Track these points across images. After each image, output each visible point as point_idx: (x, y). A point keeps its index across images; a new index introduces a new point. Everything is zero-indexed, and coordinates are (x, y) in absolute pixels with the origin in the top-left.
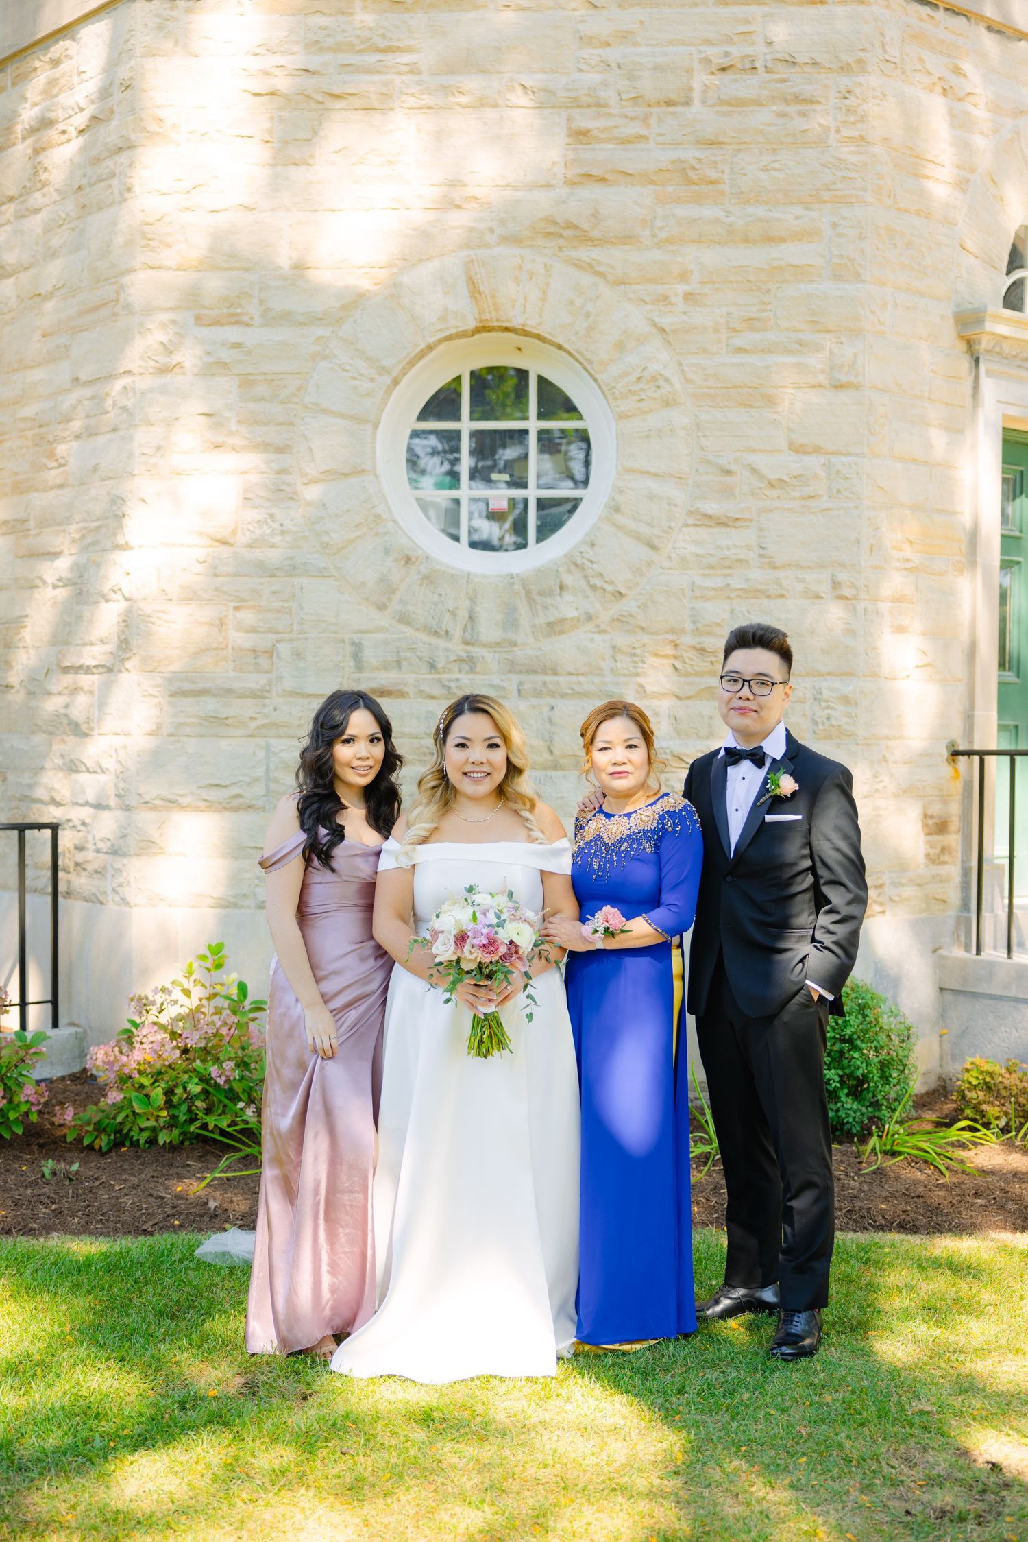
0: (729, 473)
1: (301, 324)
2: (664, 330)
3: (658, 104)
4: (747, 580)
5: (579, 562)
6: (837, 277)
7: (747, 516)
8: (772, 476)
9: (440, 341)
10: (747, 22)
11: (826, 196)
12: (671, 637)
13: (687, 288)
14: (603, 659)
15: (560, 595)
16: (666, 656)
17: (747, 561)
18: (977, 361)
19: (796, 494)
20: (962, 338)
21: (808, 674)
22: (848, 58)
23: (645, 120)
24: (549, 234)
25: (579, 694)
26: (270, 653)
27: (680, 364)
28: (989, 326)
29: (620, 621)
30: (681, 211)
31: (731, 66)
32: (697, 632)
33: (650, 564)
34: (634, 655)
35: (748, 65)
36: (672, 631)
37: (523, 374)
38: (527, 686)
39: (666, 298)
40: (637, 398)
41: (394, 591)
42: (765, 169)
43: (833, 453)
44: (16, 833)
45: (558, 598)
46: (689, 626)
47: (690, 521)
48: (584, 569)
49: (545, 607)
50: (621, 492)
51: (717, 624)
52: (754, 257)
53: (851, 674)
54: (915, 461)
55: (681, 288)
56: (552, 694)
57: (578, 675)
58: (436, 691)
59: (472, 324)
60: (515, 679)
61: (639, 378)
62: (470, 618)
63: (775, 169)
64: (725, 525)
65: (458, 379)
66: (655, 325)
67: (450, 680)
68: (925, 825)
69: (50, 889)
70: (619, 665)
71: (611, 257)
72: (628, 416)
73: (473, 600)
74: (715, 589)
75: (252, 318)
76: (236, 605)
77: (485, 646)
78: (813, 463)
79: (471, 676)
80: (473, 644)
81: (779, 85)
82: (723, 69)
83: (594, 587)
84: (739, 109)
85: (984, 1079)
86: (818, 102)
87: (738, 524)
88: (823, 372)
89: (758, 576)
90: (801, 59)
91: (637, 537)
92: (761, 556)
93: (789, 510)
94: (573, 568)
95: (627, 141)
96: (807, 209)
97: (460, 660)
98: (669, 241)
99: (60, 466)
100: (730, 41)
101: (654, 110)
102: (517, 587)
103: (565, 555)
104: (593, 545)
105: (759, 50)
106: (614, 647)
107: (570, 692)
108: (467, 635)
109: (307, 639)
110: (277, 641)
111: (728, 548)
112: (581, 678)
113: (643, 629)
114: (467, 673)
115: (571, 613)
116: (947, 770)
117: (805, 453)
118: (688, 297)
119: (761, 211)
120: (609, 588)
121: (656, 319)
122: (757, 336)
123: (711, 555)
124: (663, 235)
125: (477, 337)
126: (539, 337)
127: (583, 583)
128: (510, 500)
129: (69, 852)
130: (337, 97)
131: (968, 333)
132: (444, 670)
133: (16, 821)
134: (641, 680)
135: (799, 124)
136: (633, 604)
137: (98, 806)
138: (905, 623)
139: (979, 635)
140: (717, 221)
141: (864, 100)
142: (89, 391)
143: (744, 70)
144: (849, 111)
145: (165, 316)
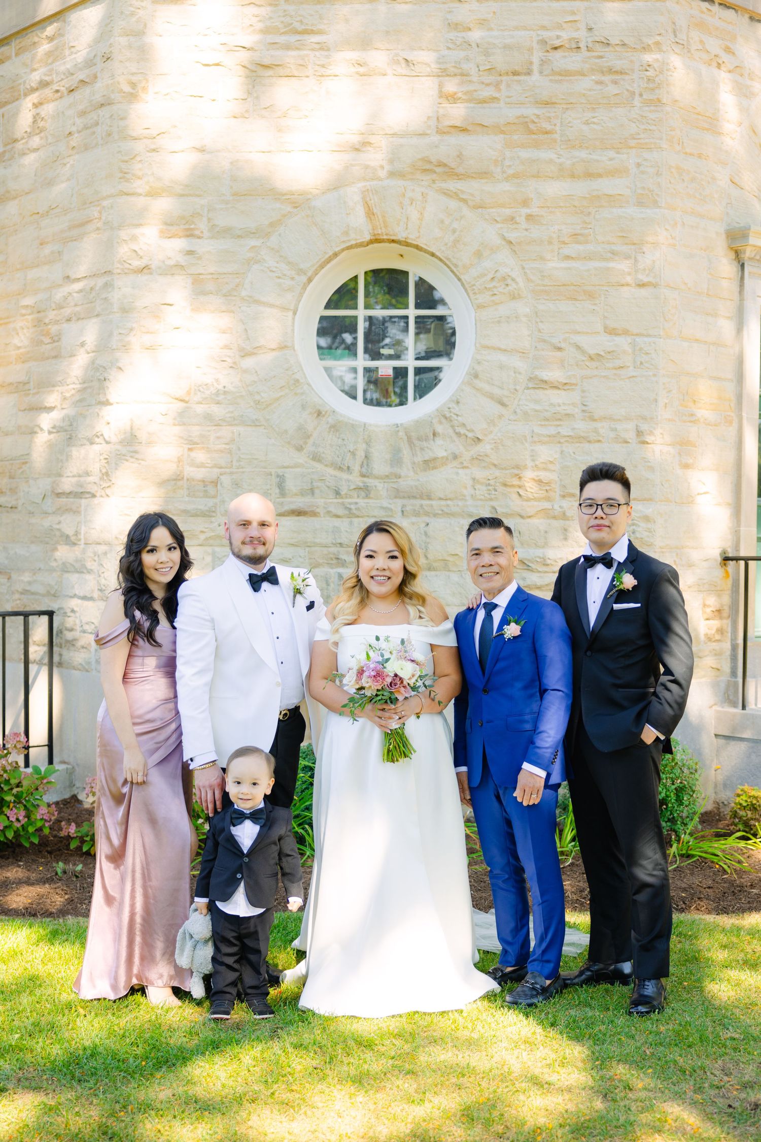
0: (559, 349)
1: (239, 236)
2: (511, 243)
3: (507, 74)
4: (573, 429)
5: (448, 415)
6: (640, 204)
7: (574, 381)
8: (592, 352)
9: (343, 250)
10: (573, 13)
11: (633, 143)
12: (516, 472)
13: (528, 211)
14: (466, 488)
15: (434, 440)
16: (513, 486)
17: (573, 416)
18: (743, 266)
19: (610, 365)
20: (732, 249)
22: (648, 41)
23: (497, 85)
24: (425, 170)
25: (447, 514)
26: (215, 483)
27: (523, 268)
28: (752, 240)
29: (478, 459)
30: (524, 154)
31: (561, 46)
32: (536, 468)
33: (501, 416)
34: (489, 485)
35: (574, 46)
36: (517, 467)
37: (405, 275)
38: (408, 508)
39: (513, 219)
40: (491, 293)
41: (309, 437)
42: (587, 123)
43: (637, 335)
44: (22, 617)
45: (432, 442)
46: (529, 464)
47: (531, 385)
48: (451, 421)
49: (422, 449)
50: (479, 363)
51: (551, 462)
52: (580, 188)
53: (651, 500)
54: (697, 340)
55: (525, 211)
56: (427, 514)
57: (446, 500)
58: (340, 512)
59: (368, 237)
60: (399, 502)
61: (493, 278)
62: (366, 457)
63: (594, 123)
64: (557, 388)
65: (356, 277)
66: (504, 238)
67: (350, 504)
68: (704, 613)
69: (47, 661)
70: (477, 492)
71: (472, 188)
72: (485, 307)
73: (368, 443)
74: (550, 436)
75: (202, 232)
76: (190, 447)
77: (377, 478)
78: (623, 342)
79: (366, 501)
80: (368, 477)
81: (597, 61)
82: (556, 48)
83: (459, 434)
84: (567, 78)
85: (751, 802)
86: (626, 73)
87: (566, 387)
88: (629, 274)
89: (582, 426)
90: (613, 41)
92: (583, 411)
93: (604, 377)
94: (443, 420)
95: (483, 101)
96: (618, 153)
97: (358, 488)
98: (516, 176)
99: (54, 341)
100: (560, 27)
101: (504, 78)
102: (401, 434)
103: (437, 410)
104: (458, 402)
105: (582, 34)
106: (474, 479)
107: (440, 512)
108: (364, 470)
109: (243, 472)
110: (221, 474)
111: (559, 406)
112: (449, 502)
113: (495, 465)
114: (363, 498)
115: (441, 453)
116: (719, 572)
117: (617, 335)
118: (529, 217)
119: (583, 154)
120: (470, 435)
121: (505, 234)
122: (580, 247)
123: (547, 411)
124: (511, 172)
125: (371, 246)
126: (417, 247)
127: (451, 431)
128: (395, 369)
129: (60, 632)
130: (267, 67)
131: (736, 245)
132: (347, 496)
133: (21, 609)
134: (494, 504)
135: (612, 89)
136: (488, 447)
137: (84, 597)
138: (690, 461)
139: (744, 470)
140: (551, 162)
141: (661, 72)
142: (76, 287)
143: (571, 49)
144: (649, 80)
145: (135, 231)
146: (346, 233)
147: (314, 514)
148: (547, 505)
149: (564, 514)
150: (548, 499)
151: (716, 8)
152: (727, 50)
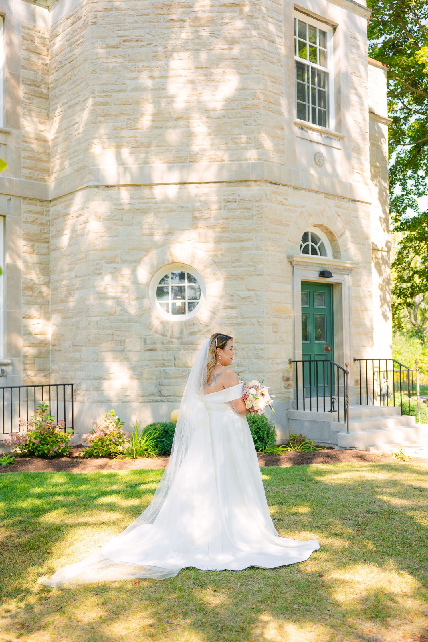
0: (232, 296)
1: (130, 263)
2: (216, 263)
4: (237, 321)
6: (256, 249)
7: (237, 306)
8: (243, 297)
9: (164, 266)
10: (234, 191)
11: (253, 230)
17: (237, 317)
18: (293, 267)
19: (248, 301)
20: (290, 262)
22: (258, 199)
26: (124, 341)
27: (220, 270)
28: (295, 259)
29: (208, 331)
30: (219, 235)
31: (230, 201)
33: (214, 318)
37: (184, 273)
38: (186, 347)
39: (216, 255)
40: (210, 279)
41: (153, 326)
42: (239, 225)
43: (257, 291)
44: (63, 386)
45: (193, 326)
47: (224, 308)
49: (190, 329)
50: (207, 301)
52: (238, 245)
53: (262, 343)
54: (278, 292)
58: (164, 349)
59: (171, 262)
60: (183, 346)
61: (211, 274)
62: (172, 332)
63: (241, 225)
64: (232, 308)
66: (214, 261)
68: (284, 379)
69: (71, 400)
71: (203, 246)
72: (208, 283)
73: (172, 327)
74: (230, 324)
75: (118, 262)
76: (116, 330)
77: (175, 338)
78: (252, 293)
80: (172, 338)
81: (242, 205)
82: (228, 202)
84: (232, 211)
86: (251, 209)
87: (235, 308)
88: (254, 272)
89: (240, 320)
90: (247, 199)
92: (241, 315)
93: (247, 304)
95: (206, 219)
96: (249, 234)
97: (170, 342)
100: (229, 195)
101: (213, 211)
102: (183, 324)
103: (195, 316)
105: (236, 197)
107: (196, 349)
108: (171, 336)
109: (133, 337)
110: (126, 338)
111: (233, 314)
114: (171, 345)
115: (196, 330)
116: (288, 366)
117: (250, 291)
119: (238, 234)
120: (205, 324)
122: (238, 264)
123: (229, 315)
125: (172, 264)
126: (187, 265)
127: (198, 322)
128: (182, 303)
129: (75, 391)
130: (138, 210)
131: (291, 260)
132: (166, 344)
133: (63, 383)
135: (247, 214)
136: (211, 327)
137: (83, 379)
138: (276, 330)
139: (296, 333)
140: (228, 237)
141: (262, 208)
142: (79, 279)
143: (233, 202)
144: (258, 211)
145: (97, 262)
146: (164, 261)
147: (156, 350)
151: (281, 187)
152: (285, 199)
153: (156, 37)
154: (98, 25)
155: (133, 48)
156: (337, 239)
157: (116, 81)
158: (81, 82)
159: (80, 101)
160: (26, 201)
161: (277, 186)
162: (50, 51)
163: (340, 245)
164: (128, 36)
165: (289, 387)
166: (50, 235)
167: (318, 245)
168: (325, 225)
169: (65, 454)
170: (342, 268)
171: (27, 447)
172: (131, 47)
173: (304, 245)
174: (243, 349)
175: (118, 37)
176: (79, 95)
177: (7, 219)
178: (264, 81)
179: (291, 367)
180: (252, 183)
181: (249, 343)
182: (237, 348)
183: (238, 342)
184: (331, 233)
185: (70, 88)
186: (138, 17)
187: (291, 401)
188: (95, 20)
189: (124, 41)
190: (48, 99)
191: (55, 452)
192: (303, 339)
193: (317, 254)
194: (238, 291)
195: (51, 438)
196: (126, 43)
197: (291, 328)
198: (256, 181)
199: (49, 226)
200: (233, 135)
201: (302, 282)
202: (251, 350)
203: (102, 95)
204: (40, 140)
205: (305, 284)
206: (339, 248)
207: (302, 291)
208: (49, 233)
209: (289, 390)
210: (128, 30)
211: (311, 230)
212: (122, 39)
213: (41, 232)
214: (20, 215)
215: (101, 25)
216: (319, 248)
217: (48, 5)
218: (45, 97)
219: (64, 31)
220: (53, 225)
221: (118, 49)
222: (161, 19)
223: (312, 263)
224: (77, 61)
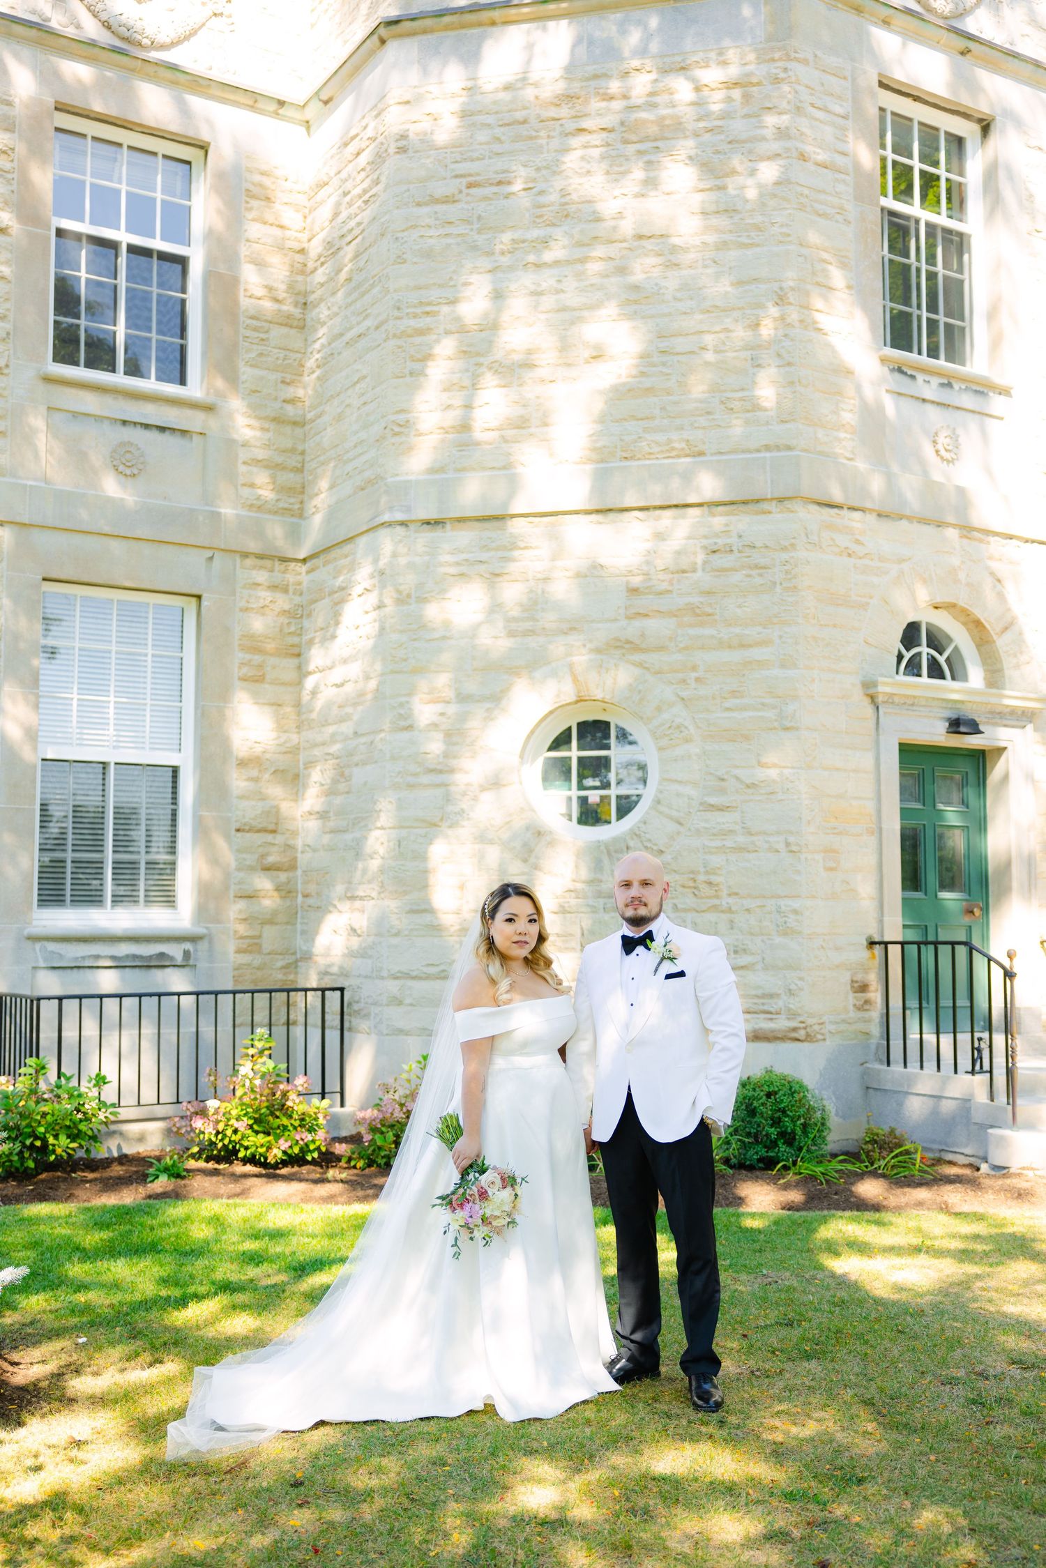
0: (723, 780)
1: (479, 701)
2: (684, 699)
3: (677, 572)
4: (735, 842)
5: (639, 833)
6: (783, 666)
7: (734, 804)
8: (748, 781)
9: (558, 709)
10: (727, 525)
11: (775, 620)
12: (692, 876)
13: (697, 675)
16: (689, 887)
17: (735, 831)
18: (878, 708)
19: (763, 792)
20: (868, 695)
21: (772, 897)
22: (786, 544)
24: (617, 647)
27: (694, 718)
28: (880, 689)
30: (692, 632)
31: (719, 550)
32: (707, 873)
33: (679, 833)
35: (728, 549)
36: (692, 872)
37: (607, 724)
39: (684, 681)
40: (670, 738)
41: (532, 851)
42: (740, 607)
43: (784, 767)
44: (319, 993)
46: (702, 870)
47: (701, 808)
48: (640, 837)
50: (661, 792)
51: (719, 868)
52: (736, 656)
53: (799, 896)
54: (837, 769)
55: (694, 675)
58: (557, 909)
59: (574, 699)
60: (602, 901)
61: (670, 727)
62: (577, 866)
63: (745, 607)
64: (722, 810)
65: (570, 729)
66: (678, 696)
67: (564, 903)
68: (852, 987)
69: (339, 1026)
71: (653, 659)
72: (666, 748)
73: (577, 856)
74: (717, 848)
75: (451, 699)
77: (584, 882)
78: (772, 773)
79: (577, 900)
80: (577, 882)
81: (746, 560)
82: (714, 552)
83: (646, 847)
84: (723, 573)
85: (873, 1137)
86: (769, 568)
87: (729, 809)
88: (776, 720)
89: (741, 839)
90: (758, 544)
91: (671, 818)
92: (743, 828)
93: (759, 801)
94: (635, 837)
95: (661, 593)
96: (765, 628)
97: (570, 891)
98: (686, 648)
99: (347, 782)
100: (717, 536)
101: (676, 575)
102: (602, 848)
103: (631, 830)
105: (733, 540)
108: (574, 876)
110: (467, 881)
111: (724, 824)
113: (675, 871)
114: (575, 898)
116: (865, 954)
117: (768, 767)
118: (698, 680)
119: (738, 630)
120: (655, 848)
121: (679, 693)
122: (738, 701)
123: (714, 828)
124: (681, 645)
125: (579, 704)
126: (613, 704)
127: (640, 845)
128: (600, 797)
129: (350, 1004)
130: (497, 575)
131: (871, 691)
132: (561, 896)
133: (320, 986)
134: (675, 901)
135: (758, 581)
136: (669, 857)
137: (366, 977)
138: (834, 865)
139: (885, 871)
140: (713, 637)
141: (796, 566)
142: (363, 740)
143: (726, 552)
144: (787, 572)
145: (403, 699)
146: (558, 696)
148: (716, 902)
149: (730, 908)
150: (717, 897)
151: (845, 512)
152: (857, 542)
153: (544, 172)
154: (410, 153)
155: (490, 199)
156: (995, 637)
157: (451, 279)
158: (373, 286)
159: (368, 329)
160: (249, 562)
161: (836, 511)
162: (309, 220)
163: (1002, 654)
164: (478, 174)
165: (867, 1007)
166: (305, 638)
167: (946, 654)
168: (961, 603)
169: (309, 1158)
170: (1008, 710)
171: (220, 1137)
172: (486, 198)
173: (907, 655)
174: (748, 910)
175: (456, 176)
176: (367, 316)
177: (205, 603)
178: (801, 259)
179: (873, 957)
180: (772, 506)
181: (764, 897)
182: (733, 909)
183: (736, 894)
184: (978, 623)
185: (349, 300)
186: (502, 129)
187: (874, 1041)
188: (404, 143)
189: (470, 186)
190: (303, 327)
191: (285, 1152)
192: (904, 889)
193: (942, 677)
194: (736, 767)
195: (277, 1117)
196: (473, 191)
197: (872, 860)
198: (781, 500)
199: (302, 616)
200: (725, 391)
201: (900, 744)
202: (770, 913)
203: (419, 311)
204: (283, 422)
205: (908, 752)
206: (1001, 662)
207: (901, 768)
208: (300, 635)
209: (866, 1015)
210: (478, 159)
211: (927, 617)
212: (464, 181)
213: (281, 631)
214: (233, 593)
215: (417, 152)
216: (948, 660)
217: (308, 118)
218: (295, 323)
219: (339, 172)
220: (309, 615)
221: (456, 205)
222: (554, 129)
223: (927, 699)
224: (363, 238)
